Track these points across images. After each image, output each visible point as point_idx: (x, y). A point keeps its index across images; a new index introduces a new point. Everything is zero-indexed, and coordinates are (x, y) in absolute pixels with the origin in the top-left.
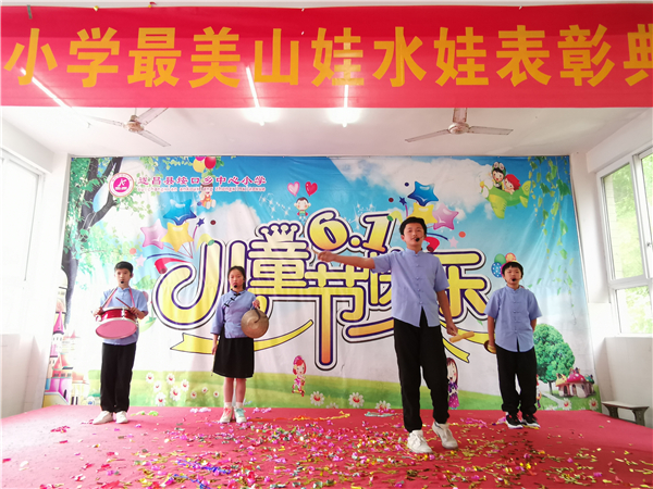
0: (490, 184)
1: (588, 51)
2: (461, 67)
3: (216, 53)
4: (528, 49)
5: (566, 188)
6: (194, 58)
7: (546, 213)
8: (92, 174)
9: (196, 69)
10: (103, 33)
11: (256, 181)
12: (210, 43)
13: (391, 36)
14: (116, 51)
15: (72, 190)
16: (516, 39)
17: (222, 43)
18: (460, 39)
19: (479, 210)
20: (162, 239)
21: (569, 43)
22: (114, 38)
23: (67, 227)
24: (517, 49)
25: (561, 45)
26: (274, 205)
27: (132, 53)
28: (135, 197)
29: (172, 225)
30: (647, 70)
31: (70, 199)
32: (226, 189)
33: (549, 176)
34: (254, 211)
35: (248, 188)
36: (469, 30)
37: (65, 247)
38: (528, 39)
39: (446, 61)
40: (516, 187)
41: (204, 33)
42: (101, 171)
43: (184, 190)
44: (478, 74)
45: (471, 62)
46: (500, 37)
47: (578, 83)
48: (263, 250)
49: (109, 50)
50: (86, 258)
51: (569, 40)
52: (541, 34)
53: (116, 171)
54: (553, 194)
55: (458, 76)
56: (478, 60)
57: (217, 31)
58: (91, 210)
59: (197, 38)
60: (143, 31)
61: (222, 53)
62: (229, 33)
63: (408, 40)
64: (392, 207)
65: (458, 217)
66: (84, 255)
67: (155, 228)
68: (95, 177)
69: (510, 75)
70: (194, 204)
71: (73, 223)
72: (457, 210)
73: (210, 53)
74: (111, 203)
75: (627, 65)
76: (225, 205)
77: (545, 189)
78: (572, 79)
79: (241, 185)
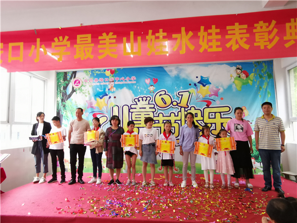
0: (235, 75)
1: (267, 33)
2: (210, 44)
3: (108, 44)
4: (240, 34)
5: (271, 75)
6: (99, 46)
7: (261, 88)
8: (65, 79)
9: (100, 51)
10: (63, 38)
11: (132, 79)
12: (105, 39)
13: (179, 32)
14: (69, 46)
15: (58, 86)
16: (234, 30)
17: (110, 39)
18: (209, 31)
19: (230, 87)
20: (95, 105)
21: (259, 29)
22: (68, 40)
23: (57, 101)
24: (234, 34)
25: (255, 31)
26: (140, 89)
27: (75, 46)
28: (83, 88)
29: (98, 99)
30: (295, 40)
31: (57, 90)
32: (120, 83)
33: (263, 70)
34: (131, 92)
35: (129, 82)
36: (213, 27)
37: (57, 109)
38: (240, 29)
39: (203, 41)
40: (247, 76)
41: (102, 35)
42: (68, 77)
43: (102, 84)
44: (217, 47)
45: (214, 41)
46: (227, 29)
47: (262, 48)
48: (136, 108)
49: (66, 45)
50: (66, 114)
51: (259, 28)
52: (246, 26)
53: (75, 77)
54: (264, 79)
55: (209, 48)
56: (217, 40)
57: (107, 35)
58: (66, 94)
59: (100, 38)
60: (79, 36)
61: (110, 43)
62: (113, 35)
63: (187, 33)
64: (191, 88)
65: (220, 91)
66: (65, 113)
67: (92, 100)
68: (66, 80)
69: (232, 46)
70: (107, 90)
71: (59, 99)
72: (220, 88)
73: (105, 44)
74: (74, 91)
75: (285, 38)
76: (119, 90)
77: (261, 77)
78: (260, 46)
79: (126, 81)
